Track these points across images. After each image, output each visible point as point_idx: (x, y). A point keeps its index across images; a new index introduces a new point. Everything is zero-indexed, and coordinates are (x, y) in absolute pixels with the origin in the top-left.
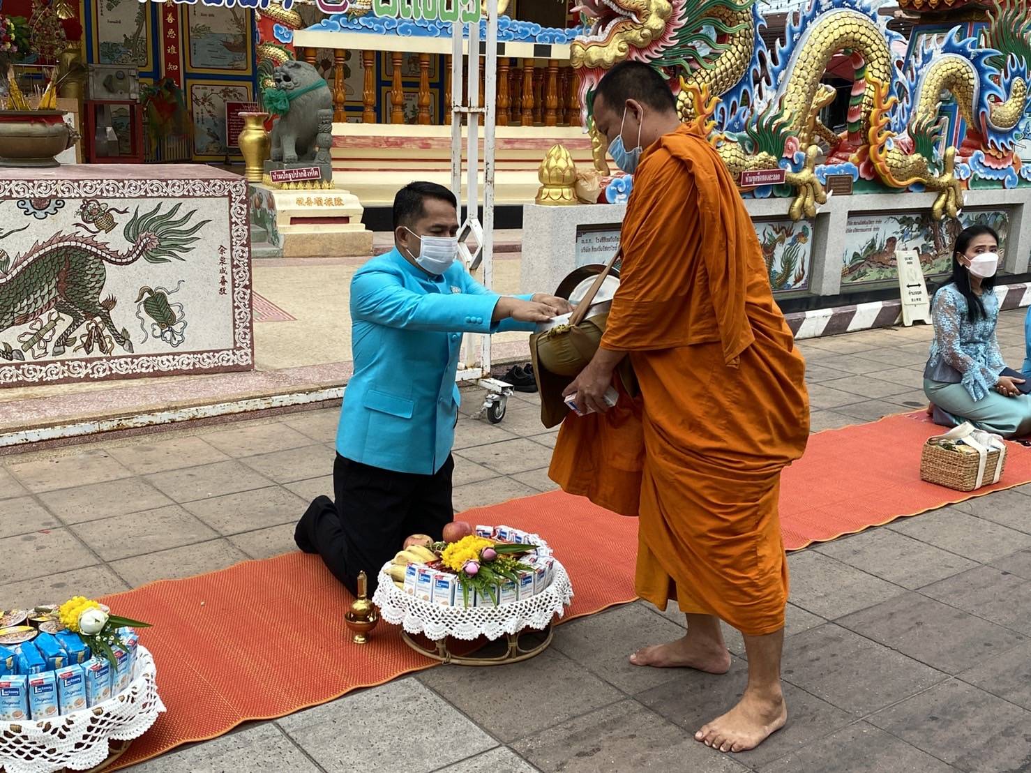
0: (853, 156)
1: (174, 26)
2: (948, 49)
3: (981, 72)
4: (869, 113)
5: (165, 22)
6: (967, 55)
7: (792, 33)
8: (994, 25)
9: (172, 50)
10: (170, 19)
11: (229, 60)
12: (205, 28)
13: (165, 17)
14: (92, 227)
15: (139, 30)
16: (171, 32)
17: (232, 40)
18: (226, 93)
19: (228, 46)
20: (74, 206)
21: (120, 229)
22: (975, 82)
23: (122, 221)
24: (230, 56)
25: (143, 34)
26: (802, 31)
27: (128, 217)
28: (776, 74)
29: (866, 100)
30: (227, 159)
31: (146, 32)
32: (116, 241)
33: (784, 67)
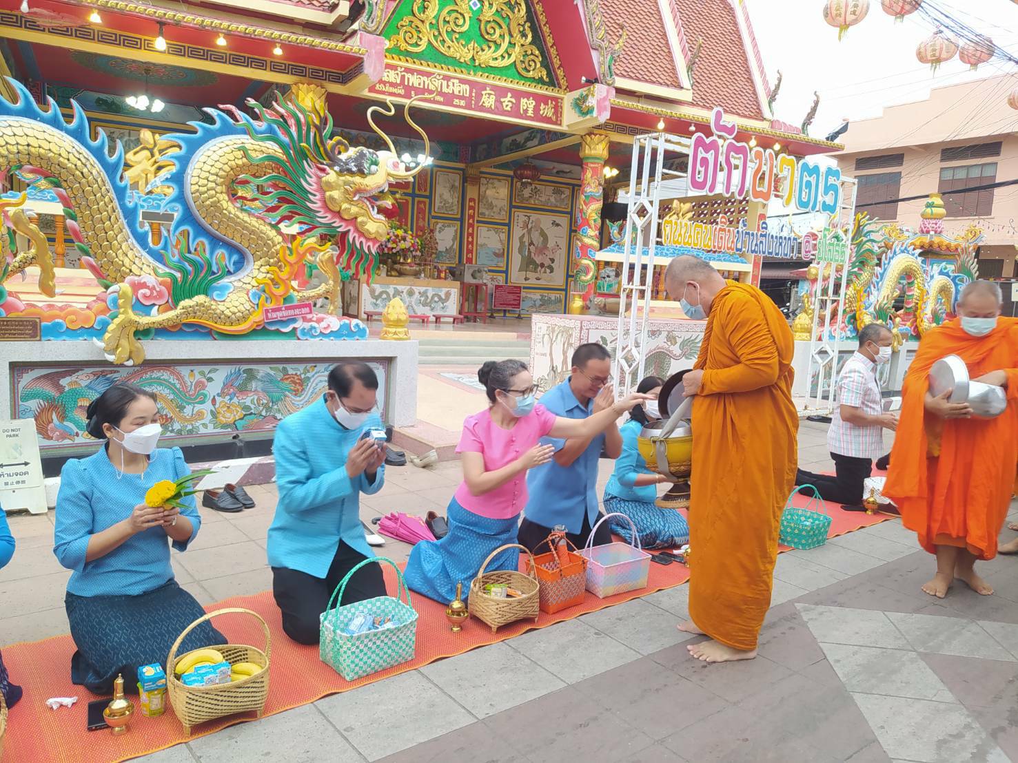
0: (909, 323)
1: (472, 243)
2: (941, 273)
3: (956, 285)
4: (917, 304)
5: (468, 241)
6: (949, 276)
7: (885, 264)
8: (959, 262)
9: (470, 255)
10: (470, 239)
11: (495, 262)
12: (485, 244)
13: (468, 238)
14: (669, 343)
15: (453, 244)
16: (470, 246)
17: (497, 251)
18: (492, 279)
19: (495, 254)
20: (664, 334)
21: (678, 344)
22: (953, 290)
23: (679, 341)
24: (496, 259)
25: (455, 246)
26: (889, 263)
27: (681, 340)
28: (878, 283)
29: (915, 297)
30: (492, 314)
31: (456, 246)
32: (676, 350)
33: (881, 280)
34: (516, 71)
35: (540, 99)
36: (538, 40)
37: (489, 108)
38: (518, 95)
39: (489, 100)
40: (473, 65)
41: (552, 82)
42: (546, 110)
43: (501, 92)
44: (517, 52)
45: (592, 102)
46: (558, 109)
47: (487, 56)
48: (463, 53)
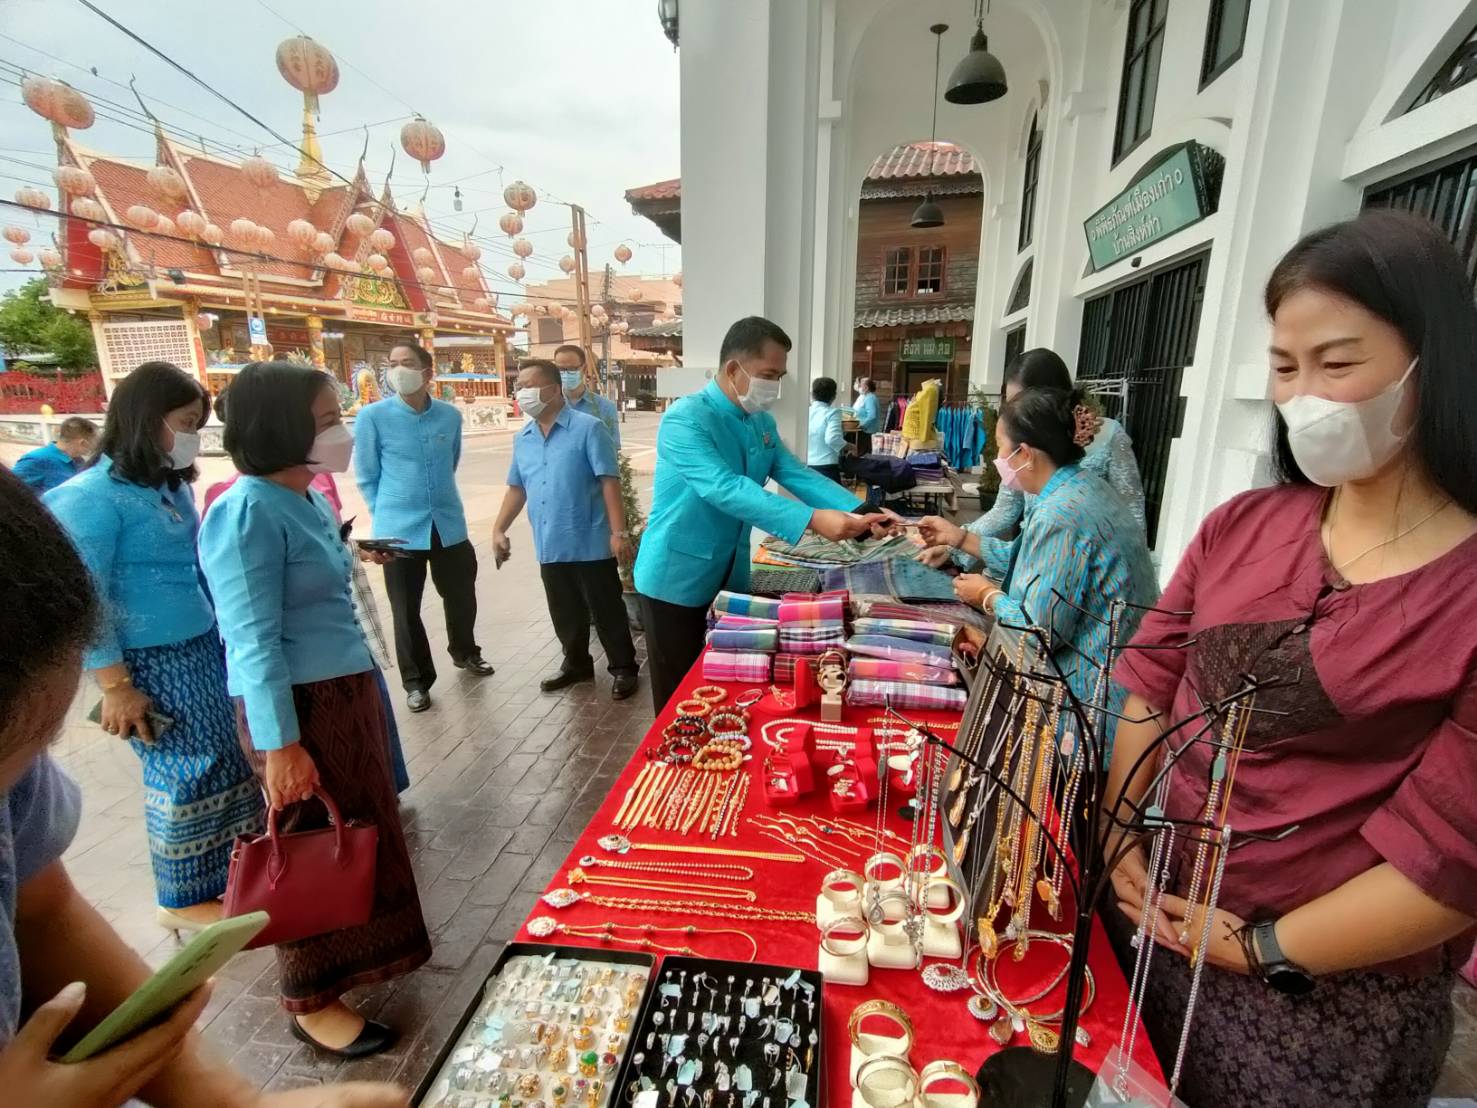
34: (392, 305)
35: (404, 315)
36: (400, 292)
37: (384, 320)
38: (395, 314)
39: (384, 317)
40: (376, 304)
41: (408, 308)
42: (408, 320)
43: (389, 314)
44: (392, 298)
45: (429, 319)
46: (412, 320)
47: (382, 299)
48: (372, 299)
